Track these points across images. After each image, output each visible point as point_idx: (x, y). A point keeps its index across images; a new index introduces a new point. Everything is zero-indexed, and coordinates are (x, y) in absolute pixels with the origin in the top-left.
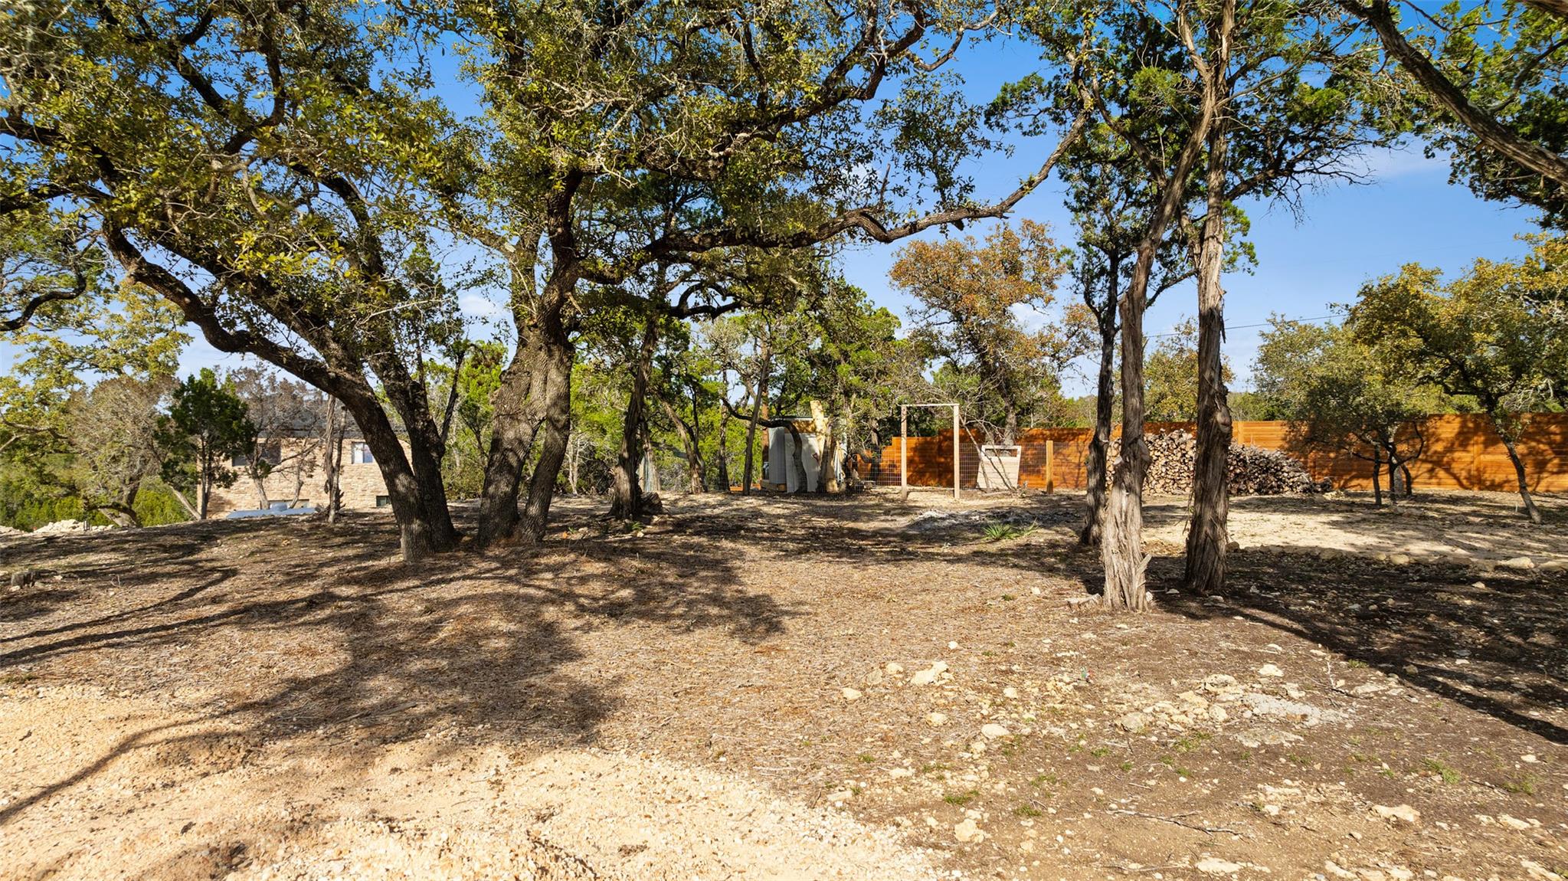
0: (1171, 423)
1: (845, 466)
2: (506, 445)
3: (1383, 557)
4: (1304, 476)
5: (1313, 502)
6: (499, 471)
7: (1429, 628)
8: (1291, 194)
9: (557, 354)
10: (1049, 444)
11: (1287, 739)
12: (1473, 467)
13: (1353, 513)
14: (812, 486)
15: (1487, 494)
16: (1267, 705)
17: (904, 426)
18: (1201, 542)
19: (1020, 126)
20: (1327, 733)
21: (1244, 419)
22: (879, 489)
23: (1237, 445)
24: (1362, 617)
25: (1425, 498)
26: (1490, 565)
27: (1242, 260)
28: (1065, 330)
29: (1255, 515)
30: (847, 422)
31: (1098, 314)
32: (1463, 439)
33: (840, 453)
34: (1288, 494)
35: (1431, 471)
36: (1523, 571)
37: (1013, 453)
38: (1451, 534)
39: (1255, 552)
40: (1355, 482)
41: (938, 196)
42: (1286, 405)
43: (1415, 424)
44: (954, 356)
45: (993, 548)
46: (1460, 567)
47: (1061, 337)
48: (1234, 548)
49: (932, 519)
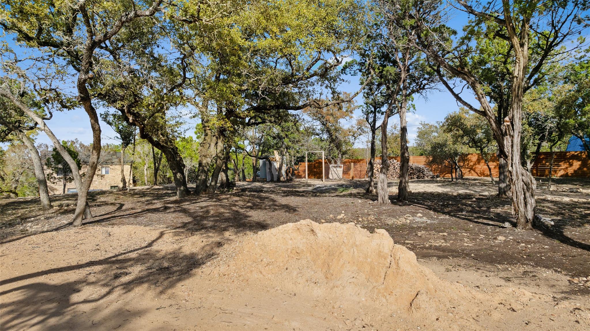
0: (390, 157)
1: (286, 172)
2: (203, 165)
3: (450, 193)
4: (431, 173)
5: (433, 181)
6: (202, 172)
7: (459, 207)
8: (424, 94)
9: (222, 138)
10: (352, 164)
11: (422, 225)
12: (482, 170)
13: (444, 183)
14: (275, 179)
15: (485, 178)
16: (418, 220)
17: (307, 159)
18: (402, 188)
19: (350, 73)
20: (431, 224)
21: (413, 155)
22: (297, 180)
23: (410, 163)
24: (442, 205)
25: (467, 179)
26: (478, 195)
27: (412, 109)
28: (356, 127)
29: (416, 184)
30: (287, 157)
31: (370, 125)
32: (479, 161)
33: (284, 168)
34: (426, 179)
35: (470, 171)
36: (486, 196)
37: (340, 167)
38: (471, 188)
39: (416, 193)
40: (447, 175)
41: (332, 96)
42: (426, 151)
43: (464, 157)
44: (321, 135)
45: (342, 194)
46: (471, 195)
47: (355, 129)
48: (410, 192)
49: (319, 187)
